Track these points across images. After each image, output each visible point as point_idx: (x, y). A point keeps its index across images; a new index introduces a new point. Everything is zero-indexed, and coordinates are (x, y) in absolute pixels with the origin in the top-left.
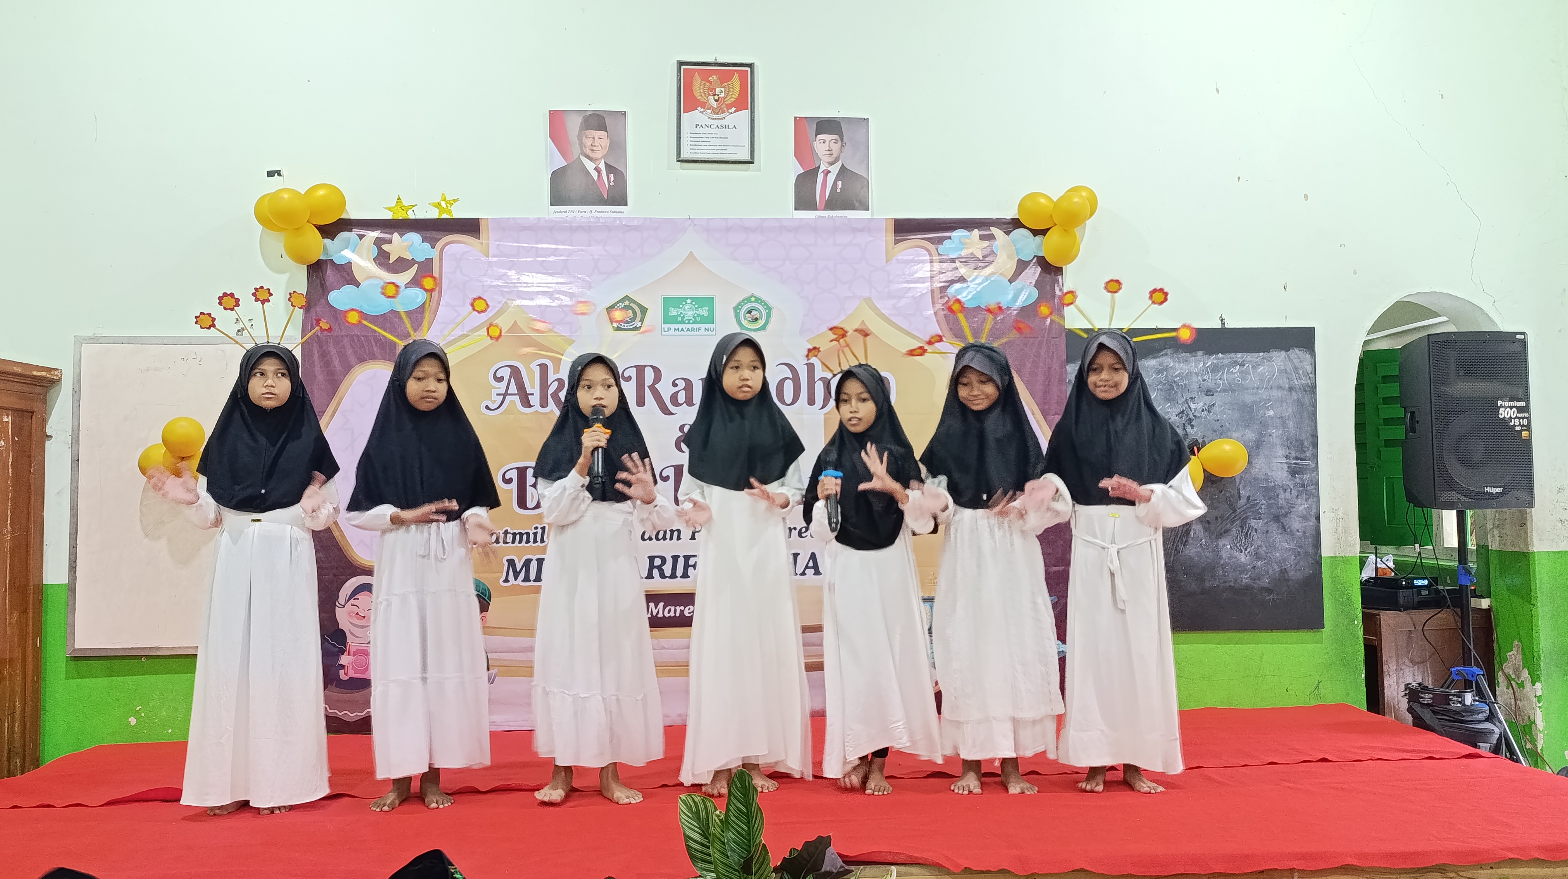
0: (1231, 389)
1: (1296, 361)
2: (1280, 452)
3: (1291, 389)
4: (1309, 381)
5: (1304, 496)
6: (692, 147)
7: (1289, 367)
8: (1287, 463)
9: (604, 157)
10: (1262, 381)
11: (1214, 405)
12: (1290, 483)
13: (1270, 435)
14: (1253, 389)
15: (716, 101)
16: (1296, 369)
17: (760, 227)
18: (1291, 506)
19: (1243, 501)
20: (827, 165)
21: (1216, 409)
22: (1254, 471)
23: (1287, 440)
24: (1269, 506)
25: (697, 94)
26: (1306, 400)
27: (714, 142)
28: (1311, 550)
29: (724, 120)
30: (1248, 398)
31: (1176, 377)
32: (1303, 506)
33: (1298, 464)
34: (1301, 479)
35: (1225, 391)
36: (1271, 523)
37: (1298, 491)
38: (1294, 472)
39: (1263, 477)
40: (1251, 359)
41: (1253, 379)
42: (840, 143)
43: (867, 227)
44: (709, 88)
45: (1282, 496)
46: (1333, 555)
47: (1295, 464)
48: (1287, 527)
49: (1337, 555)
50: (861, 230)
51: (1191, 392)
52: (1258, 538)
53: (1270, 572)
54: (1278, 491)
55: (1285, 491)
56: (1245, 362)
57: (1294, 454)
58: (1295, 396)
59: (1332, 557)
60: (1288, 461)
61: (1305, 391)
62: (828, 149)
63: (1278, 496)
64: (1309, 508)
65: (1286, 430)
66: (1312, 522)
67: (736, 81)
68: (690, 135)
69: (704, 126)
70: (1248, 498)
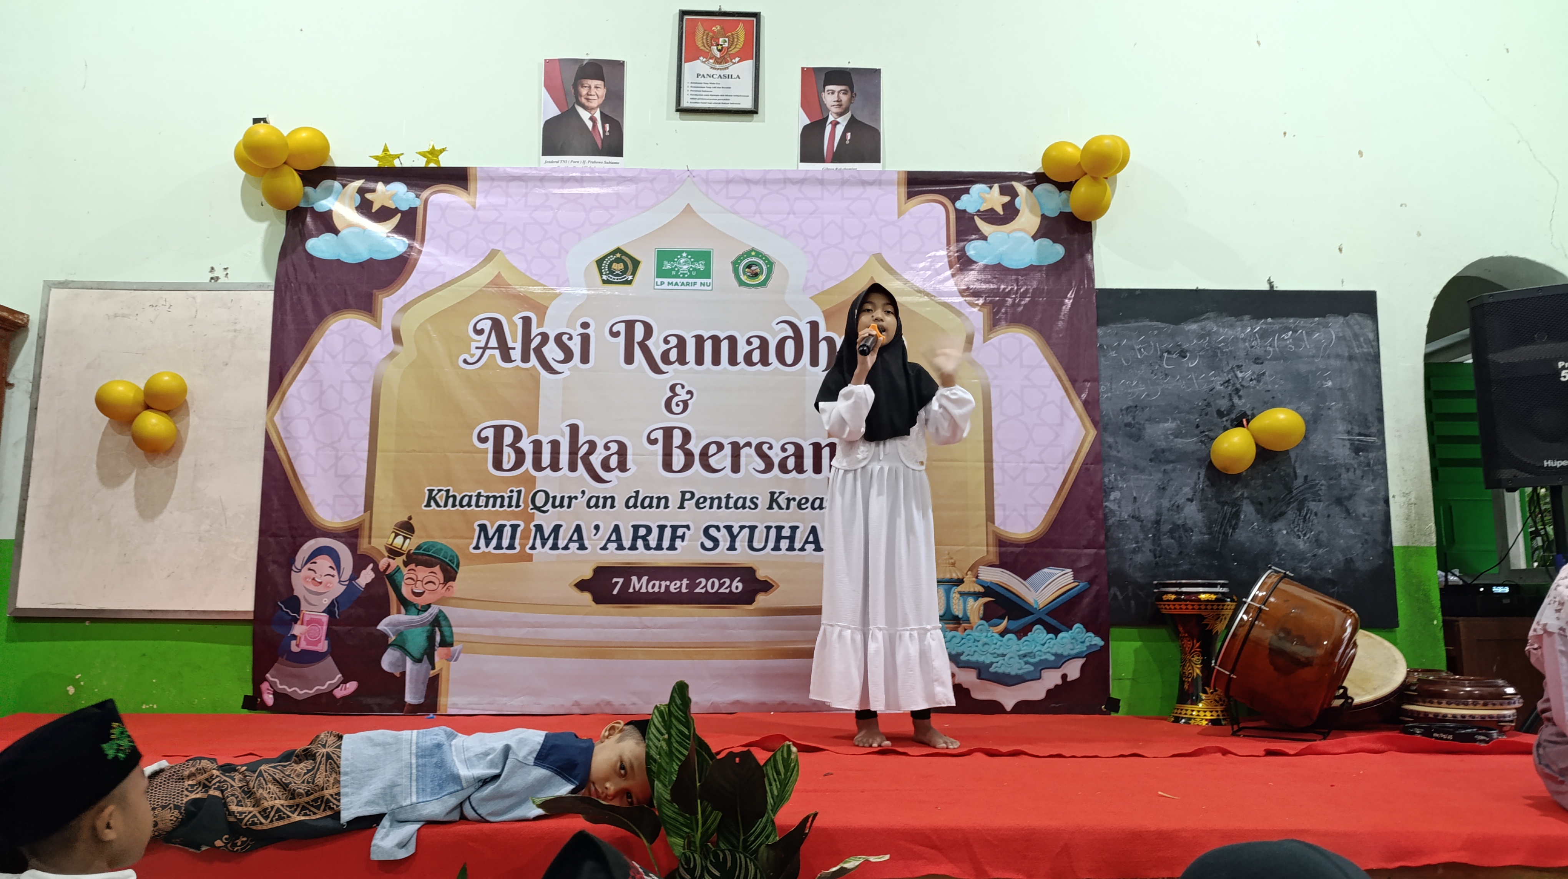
0: (1283, 356)
1: (1356, 327)
2: (1341, 427)
3: (1351, 358)
4: (1371, 350)
5: (1371, 477)
6: (692, 97)
7: (1349, 333)
8: (1349, 440)
9: (601, 106)
10: (1317, 348)
11: (1264, 374)
12: (1353, 462)
13: (1329, 409)
14: (1308, 357)
15: (720, 51)
16: (1356, 336)
17: (763, 180)
18: (1356, 488)
19: (1300, 480)
20: (835, 116)
21: (1266, 378)
22: (1312, 447)
23: (1349, 414)
24: (1330, 487)
25: (699, 44)
26: (1369, 370)
27: (716, 91)
28: (1380, 538)
29: (727, 71)
30: (1303, 368)
31: (1220, 342)
32: (1369, 489)
33: (1362, 441)
34: (1366, 457)
35: (1274, 358)
36: (1334, 506)
37: (1364, 471)
38: (1357, 449)
39: (1322, 455)
40: (1305, 325)
41: (1307, 345)
42: (849, 93)
43: (877, 182)
44: (712, 38)
45: (1344, 476)
46: (1405, 545)
47: (1358, 440)
48: (1351, 511)
49: (1410, 544)
50: (871, 183)
51: (1238, 359)
52: (1318, 523)
53: (1334, 561)
54: (1339, 470)
55: (1348, 470)
56: (1298, 328)
57: (1357, 430)
58: (1356, 366)
59: (1404, 547)
60: (1350, 437)
61: (1367, 360)
62: (836, 99)
63: (1340, 475)
64: (1376, 491)
65: (1347, 402)
66: (1381, 506)
67: (741, 32)
68: (690, 85)
69: (705, 76)
70: (1306, 477)
